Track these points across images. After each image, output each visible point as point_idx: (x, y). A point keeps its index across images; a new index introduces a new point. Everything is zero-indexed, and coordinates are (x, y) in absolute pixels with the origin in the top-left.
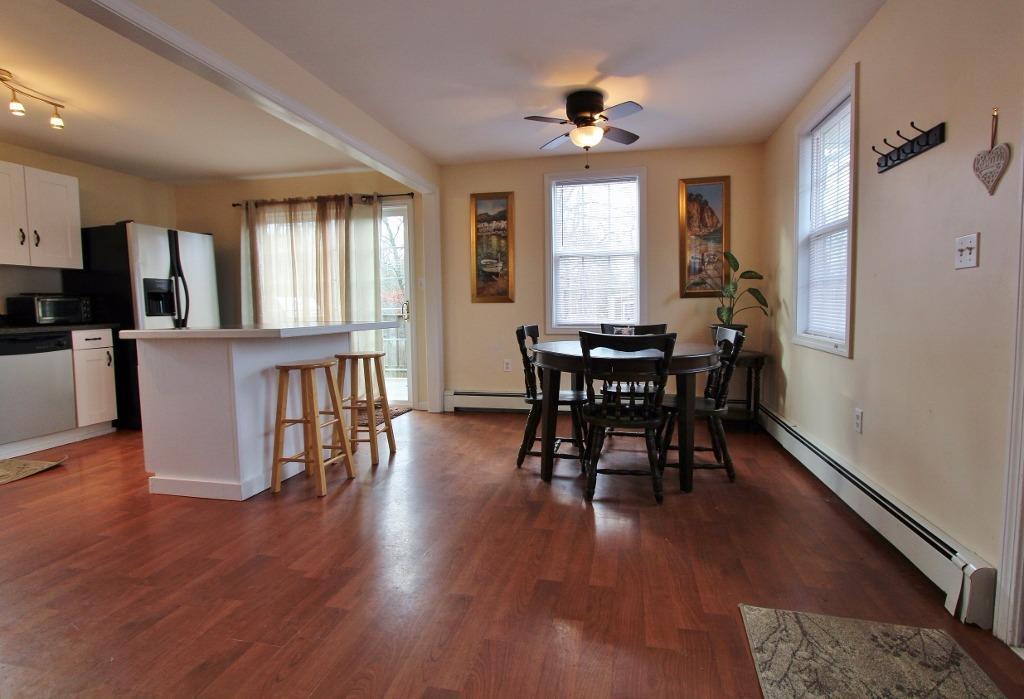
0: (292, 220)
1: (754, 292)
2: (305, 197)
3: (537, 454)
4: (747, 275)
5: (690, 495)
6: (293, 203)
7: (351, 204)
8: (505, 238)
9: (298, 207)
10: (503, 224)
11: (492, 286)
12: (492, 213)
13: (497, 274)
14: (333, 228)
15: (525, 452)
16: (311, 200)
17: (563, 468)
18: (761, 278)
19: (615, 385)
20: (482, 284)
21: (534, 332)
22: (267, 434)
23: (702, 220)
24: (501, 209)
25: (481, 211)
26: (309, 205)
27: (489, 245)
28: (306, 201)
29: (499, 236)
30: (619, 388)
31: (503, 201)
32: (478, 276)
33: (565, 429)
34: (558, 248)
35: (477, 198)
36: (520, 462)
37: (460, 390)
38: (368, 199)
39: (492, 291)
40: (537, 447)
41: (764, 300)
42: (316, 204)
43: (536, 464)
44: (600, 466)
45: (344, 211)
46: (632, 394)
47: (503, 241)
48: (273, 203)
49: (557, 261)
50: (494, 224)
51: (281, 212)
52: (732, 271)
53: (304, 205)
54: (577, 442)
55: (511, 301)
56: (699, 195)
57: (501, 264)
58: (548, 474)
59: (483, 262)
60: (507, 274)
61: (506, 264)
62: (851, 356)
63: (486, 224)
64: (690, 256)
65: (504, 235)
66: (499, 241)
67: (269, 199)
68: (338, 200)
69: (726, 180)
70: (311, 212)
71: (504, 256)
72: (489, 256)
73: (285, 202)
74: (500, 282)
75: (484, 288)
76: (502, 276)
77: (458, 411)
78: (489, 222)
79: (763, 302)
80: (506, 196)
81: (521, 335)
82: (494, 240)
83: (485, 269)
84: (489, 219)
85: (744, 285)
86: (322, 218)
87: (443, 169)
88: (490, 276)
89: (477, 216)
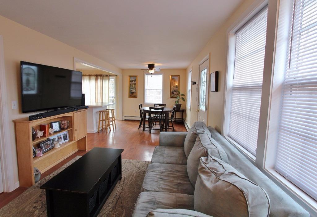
0: (90, 79)
1: (182, 98)
2: (93, 74)
3: (142, 127)
4: (182, 95)
6: (90, 75)
7: (103, 76)
8: (136, 85)
9: (91, 76)
10: (135, 82)
11: (133, 95)
13: (134, 92)
14: (99, 81)
15: (140, 127)
16: (94, 75)
17: (146, 129)
18: (184, 95)
19: (156, 115)
20: (131, 94)
21: (142, 105)
22: (97, 123)
23: (174, 83)
24: (135, 79)
26: (94, 76)
27: (132, 86)
28: (93, 75)
29: (134, 84)
30: (157, 116)
31: (135, 77)
32: (130, 93)
33: (147, 123)
34: (146, 87)
35: (130, 76)
36: (139, 128)
37: (126, 116)
38: (107, 76)
39: (133, 96)
40: (142, 126)
42: (95, 76)
43: (142, 129)
44: (152, 128)
45: (102, 78)
46: (159, 117)
47: (135, 86)
48: (85, 75)
49: (146, 90)
50: (133, 82)
51: (87, 77)
53: (92, 76)
54: (149, 125)
55: (137, 98)
56: (174, 79)
57: (135, 90)
58: (144, 130)
59: (131, 90)
60: (136, 92)
61: (136, 90)
62: (191, 111)
64: (172, 90)
65: (135, 84)
67: (84, 74)
68: (100, 75)
69: (179, 76)
70: (94, 78)
71: (135, 89)
72: (132, 88)
73: (88, 75)
74: (135, 94)
75: (131, 95)
77: (125, 120)
78: (132, 82)
79: (184, 100)
80: (136, 76)
81: (139, 106)
82: (133, 85)
84: (132, 81)
86: (97, 79)
87: (123, 71)
88: (132, 93)
89: (130, 80)
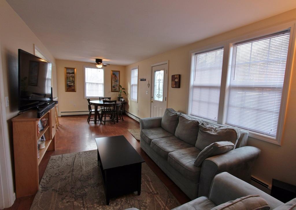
4: (123, 89)
5: (118, 123)
8: (74, 78)
10: (73, 75)
12: (71, 72)
13: (72, 86)
17: (98, 122)
18: (125, 89)
20: (68, 88)
23: (115, 78)
24: (73, 72)
25: (68, 71)
27: (70, 79)
29: (72, 78)
31: (73, 70)
32: (67, 86)
34: (86, 81)
35: (67, 68)
36: (88, 122)
37: (62, 111)
39: (71, 89)
41: (126, 93)
43: (93, 122)
47: (73, 79)
49: (86, 84)
50: (71, 75)
52: (120, 88)
55: (75, 92)
56: (115, 74)
57: (73, 84)
58: (95, 123)
59: (68, 83)
60: (74, 86)
61: (74, 83)
62: (138, 103)
63: (69, 74)
64: (113, 84)
65: (74, 77)
66: (72, 79)
69: (119, 71)
71: (74, 82)
72: (70, 81)
74: (73, 88)
75: (68, 89)
76: (73, 86)
77: (62, 116)
80: (74, 69)
82: (71, 78)
83: (69, 84)
84: (70, 73)
85: (123, 90)
88: (70, 86)
89: (67, 72)
